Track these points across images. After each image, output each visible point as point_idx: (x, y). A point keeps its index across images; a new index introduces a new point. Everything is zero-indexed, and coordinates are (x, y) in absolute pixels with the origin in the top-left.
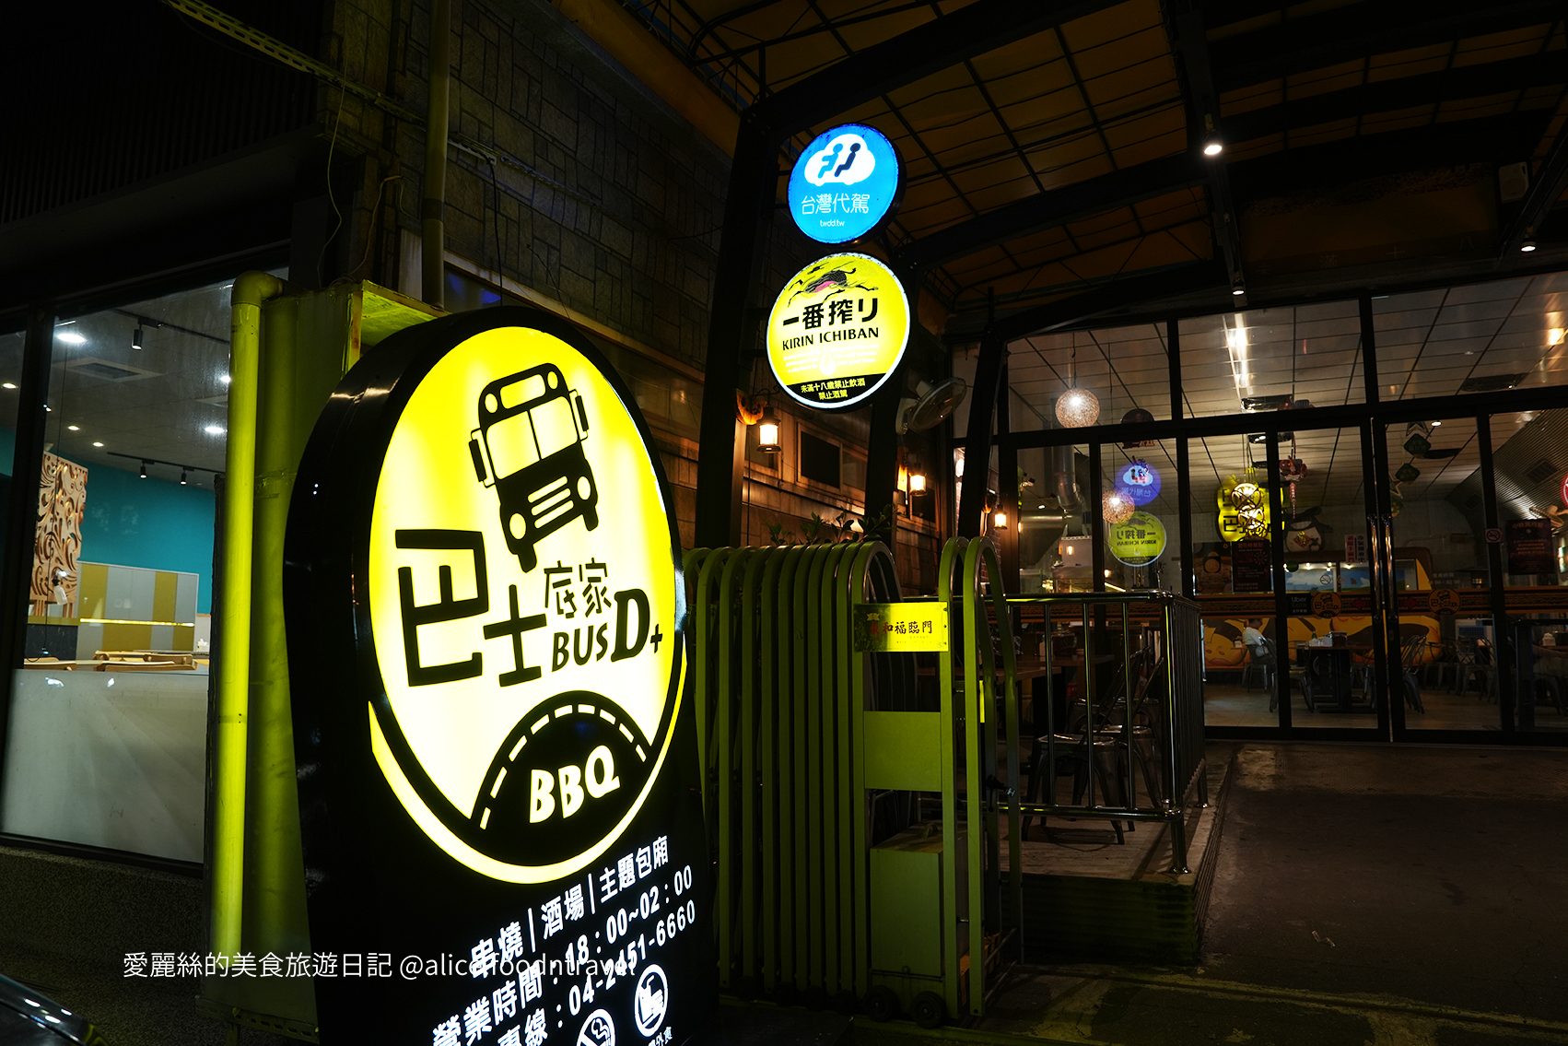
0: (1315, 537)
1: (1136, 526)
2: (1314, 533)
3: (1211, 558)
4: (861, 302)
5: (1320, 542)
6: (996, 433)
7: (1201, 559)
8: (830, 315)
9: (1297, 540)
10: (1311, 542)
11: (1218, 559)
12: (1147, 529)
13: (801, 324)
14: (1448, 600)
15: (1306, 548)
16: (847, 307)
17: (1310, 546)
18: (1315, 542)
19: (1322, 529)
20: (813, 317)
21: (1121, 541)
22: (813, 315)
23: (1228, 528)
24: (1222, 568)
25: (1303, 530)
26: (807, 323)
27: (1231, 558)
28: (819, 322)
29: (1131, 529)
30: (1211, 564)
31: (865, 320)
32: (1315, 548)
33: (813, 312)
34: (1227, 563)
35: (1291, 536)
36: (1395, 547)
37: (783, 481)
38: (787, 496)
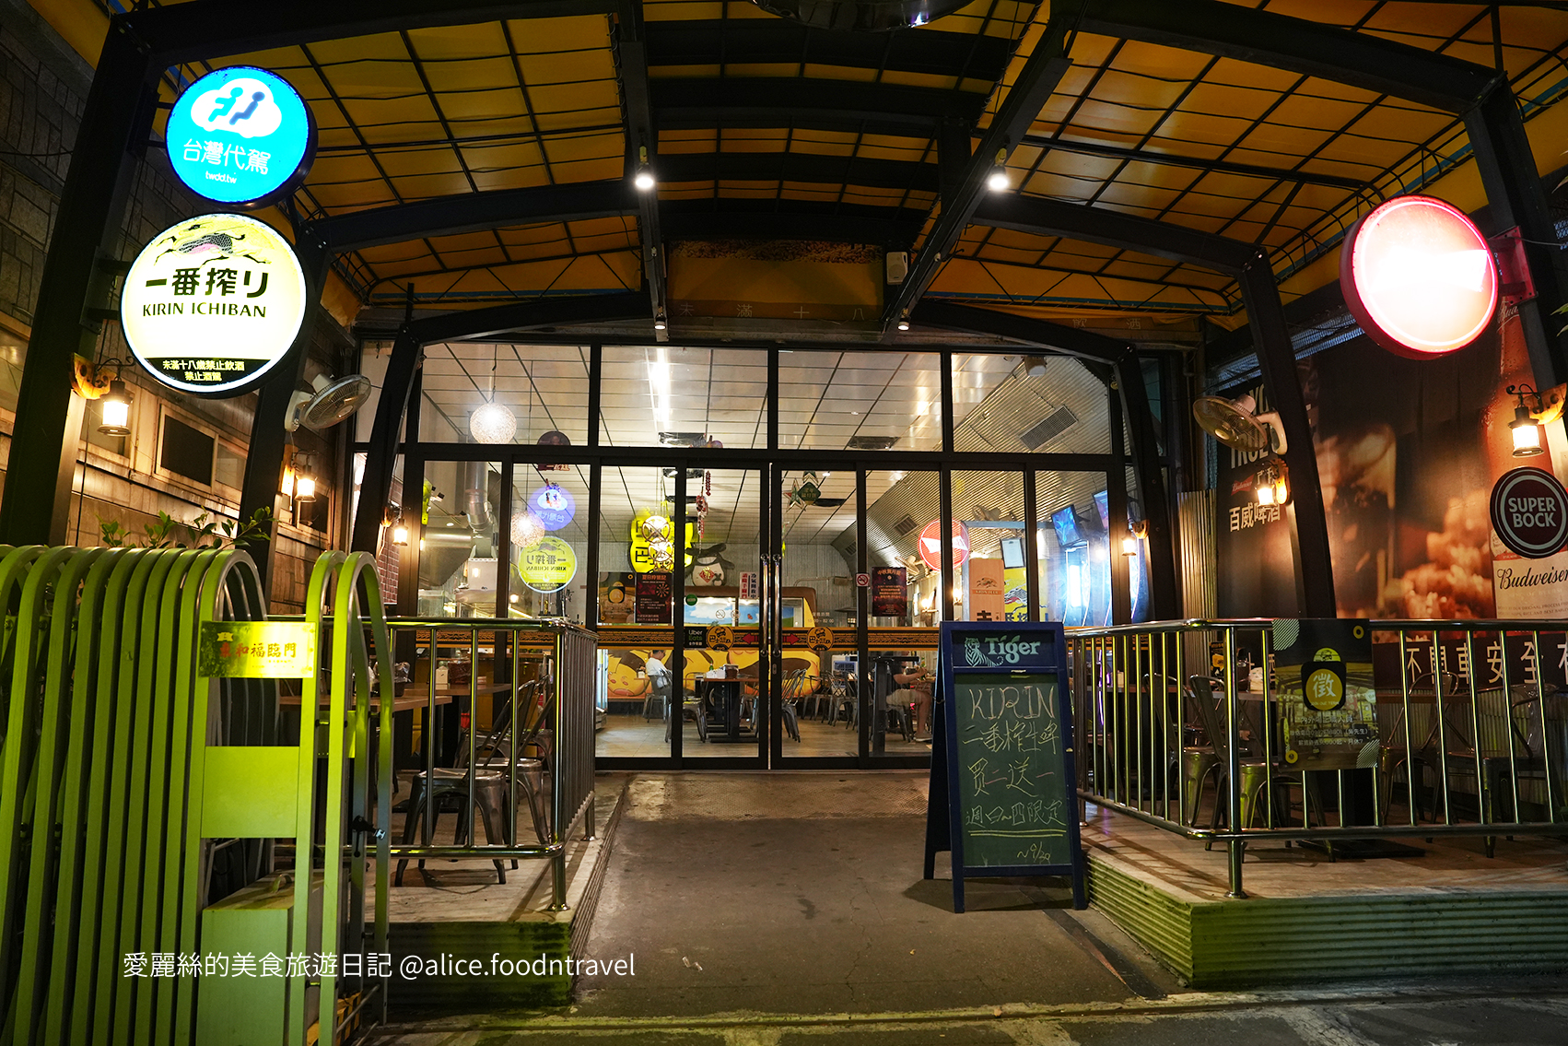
0: (718, 573)
1: (547, 551)
2: (717, 569)
3: (616, 588)
4: (248, 274)
5: (722, 578)
6: (403, 440)
7: (606, 589)
8: (207, 283)
9: (703, 575)
10: (714, 577)
11: (622, 589)
12: (558, 554)
13: (169, 288)
14: (823, 637)
15: (710, 583)
16: (229, 277)
17: (713, 581)
18: (718, 577)
19: (726, 565)
20: (185, 283)
21: (531, 566)
22: (186, 280)
23: (639, 559)
24: (626, 599)
25: (708, 565)
26: (177, 288)
27: (635, 589)
28: (193, 289)
29: (541, 554)
30: (616, 594)
31: (250, 295)
32: (718, 583)
33: (186, 276)
34: (631, 594)
35: (698, 569)
36: (783, 586)
37: (135, 471)
38: (140, 489)
